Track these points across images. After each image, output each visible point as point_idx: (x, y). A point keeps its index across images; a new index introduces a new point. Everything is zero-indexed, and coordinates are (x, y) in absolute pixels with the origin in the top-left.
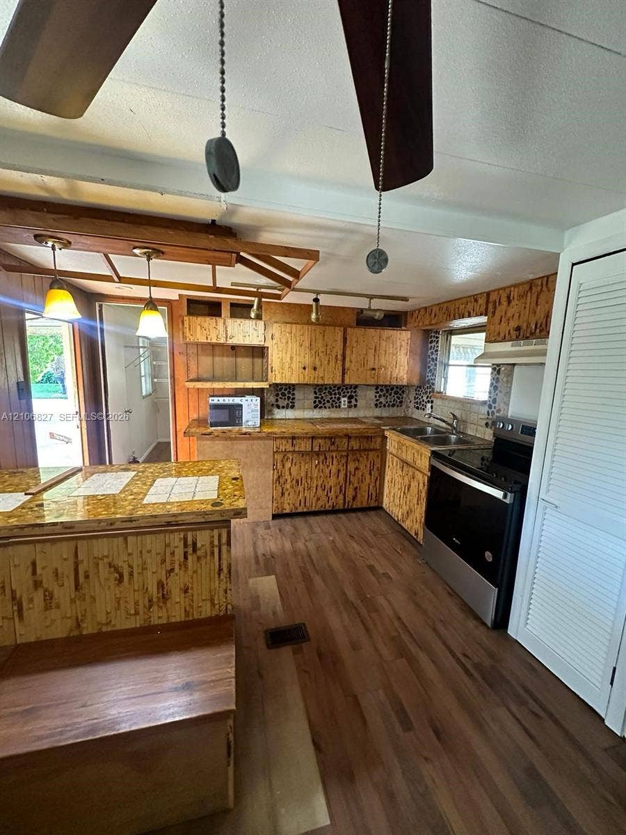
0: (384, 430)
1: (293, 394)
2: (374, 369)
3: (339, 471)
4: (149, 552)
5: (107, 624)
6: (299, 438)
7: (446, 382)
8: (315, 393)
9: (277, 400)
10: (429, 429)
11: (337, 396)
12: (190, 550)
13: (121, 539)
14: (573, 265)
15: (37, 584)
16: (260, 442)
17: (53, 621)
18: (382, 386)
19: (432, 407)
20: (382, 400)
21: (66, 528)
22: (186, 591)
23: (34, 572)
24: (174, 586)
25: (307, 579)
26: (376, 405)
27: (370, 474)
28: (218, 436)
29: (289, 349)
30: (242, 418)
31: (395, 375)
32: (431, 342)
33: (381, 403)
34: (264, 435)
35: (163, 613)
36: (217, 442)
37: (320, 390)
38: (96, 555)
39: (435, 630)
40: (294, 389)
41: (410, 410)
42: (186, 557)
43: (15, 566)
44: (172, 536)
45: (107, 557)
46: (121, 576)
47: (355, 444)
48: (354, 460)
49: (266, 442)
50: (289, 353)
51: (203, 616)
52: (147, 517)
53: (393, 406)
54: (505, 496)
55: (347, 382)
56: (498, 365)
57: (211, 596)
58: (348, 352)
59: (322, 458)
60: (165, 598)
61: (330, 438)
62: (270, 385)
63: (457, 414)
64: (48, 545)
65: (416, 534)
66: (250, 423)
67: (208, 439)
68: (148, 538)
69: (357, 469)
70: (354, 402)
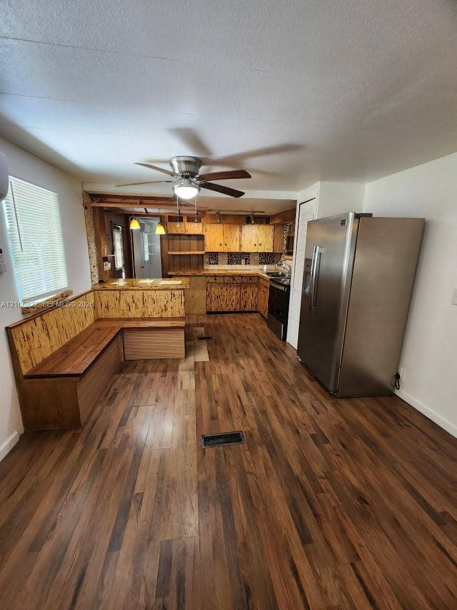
2: (255, 245)
3: (237, 293)
4: (162, 295)
6: (218, 276)
8: (228, 257)
9: (210, 261)
11: (239, 258)
13: (154, 291)
14: (301, 204)
15: (134, 302)
16: (200, 278)
17: (137, 312)
18: (263, 253)
19: (285, 263)
20: (263, 260)
22: (172, 308)
24: (169, 306)
26: (260, 263)
27: (252, 295)
31: (266, 248)
32: (285, 231)
34: (202, 274)
35: (165, 314)
37: (231, 256)
38: (148, 295)
40: (218, 255)
42: (172, 298)
44: (168, 291)
45: (151, 296)
46: (154, 302)
47: (244, 280)
48: (244, 288)
49: (203, 278)
50: (213, 237)
51: (177, 316)
53: (269, 264)
54: (284, 289)
55: (243, 251)
57: (179, 310)
58: (242, 237)
59: (229, 286)
60: (166, 310)
61: (233, 277)
62: (206, 253)
64: (136, 291)
68: (161, 292)
69: (246, 292)
70: (248, 262)
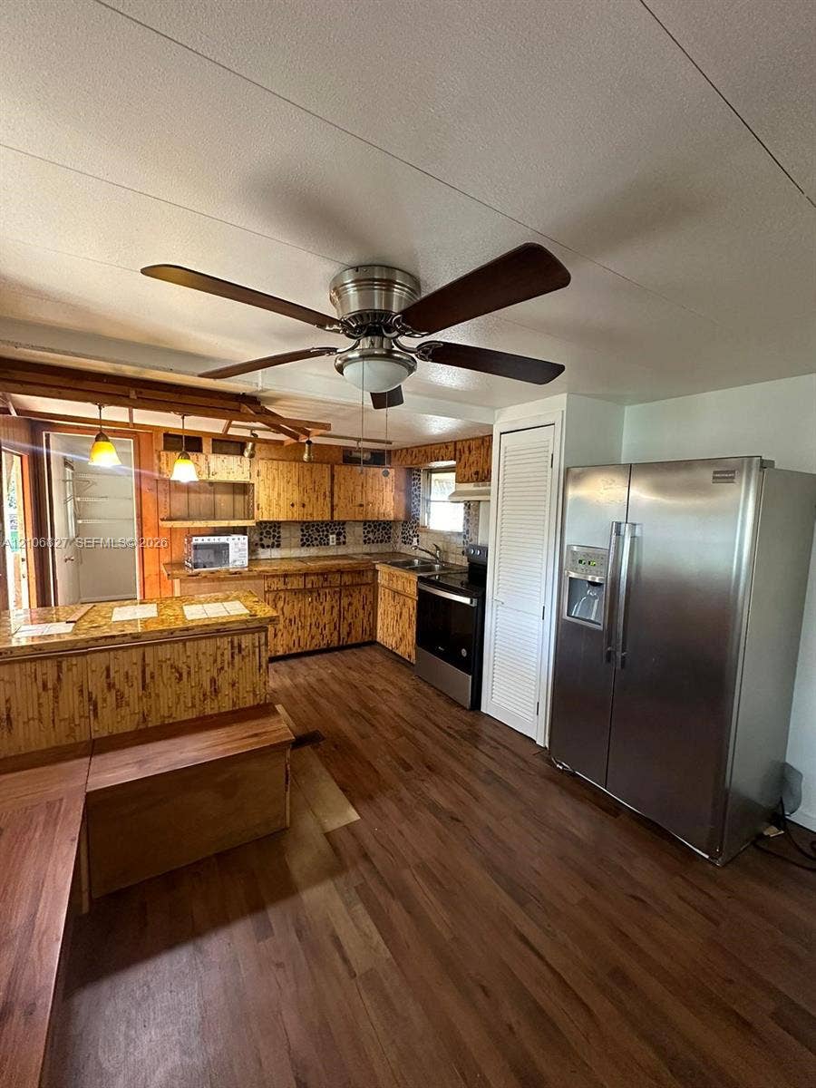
0: (374, 565)
1: (279, 532)
2: (361, 505)
3: (333, 607)
4: (204, 654)
5: (169, 717)
6: (291, 575)
7: (429, 517)
8: (302, 530)
9: (261, 540)
10: (416, 561)
11: (325, 533)
12: (236, 651)
13: (181, 645)
14: (501, 434)
15: (110, 686)
16: (251, 582)
17: (123, 717)
18: (369, 521)
19: (418, 541)
20: (371, 536)
21: (134, 638)
22: (233, 685)
23: (108, 676)
24: (224, 681)
25: (313, 703)
26: (365, 541)
27: (363, 608)
28: (205, 577)
29: (277, 485)
30: (228, 557)
31: (382, 511)
32: (414, 479)
33: (369, 539)
34: (255, 573)
35: (215, 705)
36: (203, 584)
37: (307, 528)
38: (160, 659)
39: (427, 717)
40: (279, 527)
41: (398, 545)
42: (233, 657)
43: (93, 671)
44: (222, 640)
45: (169, 659)
46: (181, 675)
47: (347, 579)
48: (347, 596)
49: (257, 582)
50: (276, 489)
51: (248, 705)
52: (201, 626)
53: (381, 541)
54: (472, 602)
55: (336, 518)
56: (469, 502)
57: (254, 688)
58: (336, 488)
59: (315, 595)
60: (216, 691)
61: (322, 574)
62: (257, 523)
63: (440, 545)
64: (120, 652)
65: (409, 656)
66: (237, 563)
67: (193, 581)
68: (203, 643)
69: (350, 604)
70: (342, 539)
